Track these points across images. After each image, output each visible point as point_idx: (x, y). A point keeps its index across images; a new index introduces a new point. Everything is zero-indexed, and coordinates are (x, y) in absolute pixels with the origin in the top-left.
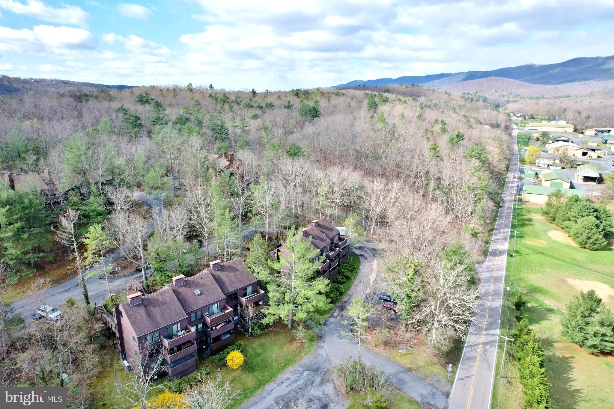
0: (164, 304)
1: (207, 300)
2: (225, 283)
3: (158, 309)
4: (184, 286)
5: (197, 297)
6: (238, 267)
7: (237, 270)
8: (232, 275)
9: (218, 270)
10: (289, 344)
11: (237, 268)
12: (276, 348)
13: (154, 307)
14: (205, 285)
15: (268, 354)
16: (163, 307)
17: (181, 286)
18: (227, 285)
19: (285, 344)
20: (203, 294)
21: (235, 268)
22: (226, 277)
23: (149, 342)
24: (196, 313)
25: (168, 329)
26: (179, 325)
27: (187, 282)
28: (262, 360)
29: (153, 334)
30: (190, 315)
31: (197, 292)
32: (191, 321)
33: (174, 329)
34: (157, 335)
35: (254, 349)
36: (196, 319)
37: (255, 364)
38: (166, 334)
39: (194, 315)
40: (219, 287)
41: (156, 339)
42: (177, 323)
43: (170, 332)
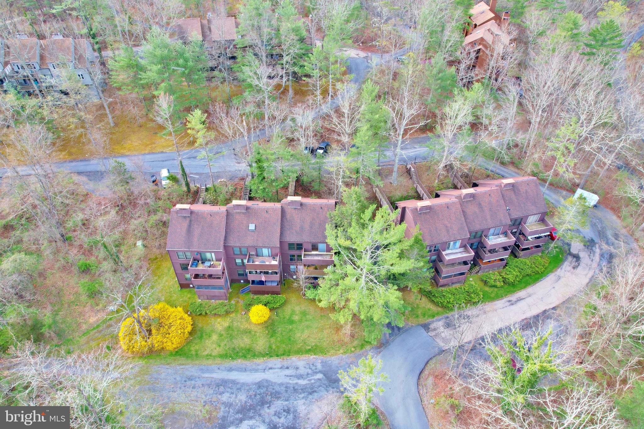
0: (209, 226)
1: (257, 240)
3: (200, 229)
4: (243, 213)
5: (248, 232)
6: (323, 214)
7: (318, 217)
8: (308, 221)
9: (295, 209)
11: (320, 215)
13: (198, 225)
16: (206, 229)
17: (240, 213)
18: (288, 232)
20: (257, 232)
21: (317, 214)
22: (299, 221)
23: (180, 257)
24: (240, 248)
25: (200, 254)
26: (213, 254)
27: (249, 210)
28: (291, 330)
29: (184, 252)
30: (233, 248)
31: (252, 227)
32: (234, 254)
33: (208, 255)
34: (188, 254)
35: (293, 312)
36: (241, 254)
37: (280, 329)
38: (198, 257)
39: (238, 249)
40: (279, 231)
41: (187, 257)
42: (211, 252)
43: (203, 257)
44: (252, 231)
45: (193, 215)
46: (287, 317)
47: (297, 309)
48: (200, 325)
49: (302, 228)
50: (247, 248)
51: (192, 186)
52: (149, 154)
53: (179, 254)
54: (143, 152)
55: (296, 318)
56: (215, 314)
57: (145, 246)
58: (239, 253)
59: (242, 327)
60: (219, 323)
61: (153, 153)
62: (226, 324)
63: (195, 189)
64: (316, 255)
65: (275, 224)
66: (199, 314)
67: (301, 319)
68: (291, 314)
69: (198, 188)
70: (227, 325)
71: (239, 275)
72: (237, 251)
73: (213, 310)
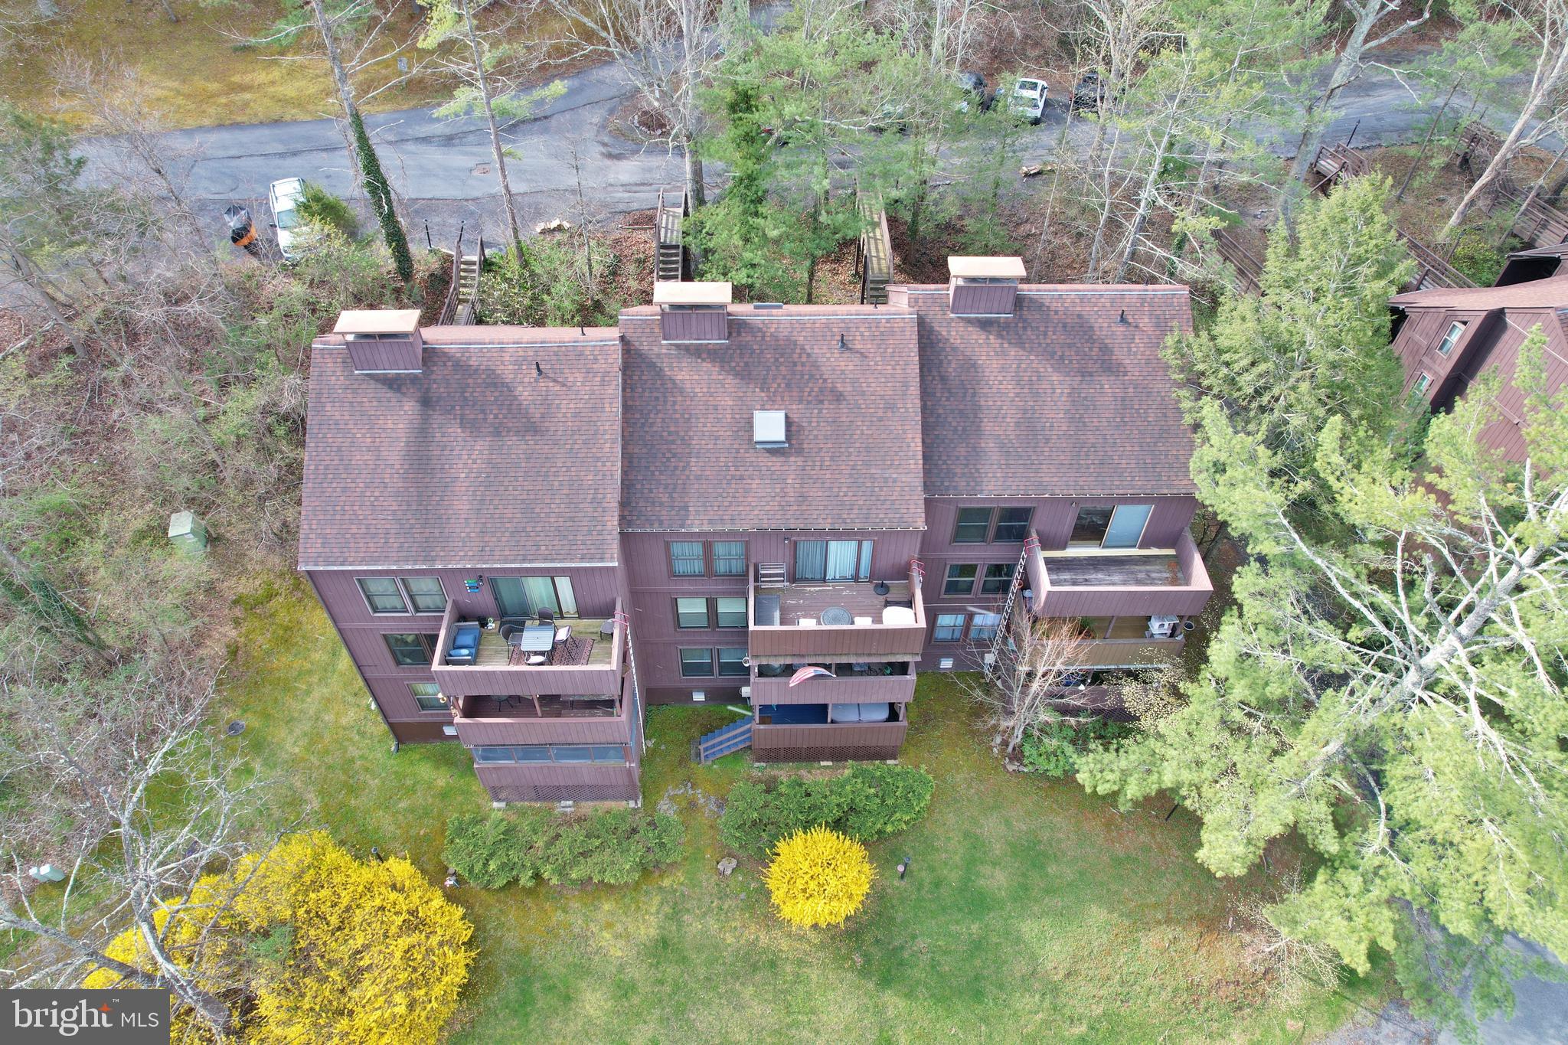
0: (532, 429)
1: (803, 498)
2: (988, 426)
3: (482, 446)
4: (713, 355)
5: (751, 457)
6: (1130, 354)
7: (1110, 367)
8: (1057, 384)
9: (985, 325)
10: (1196, 930)
11: (1120, 355)
12: (1098, 914)
13: (472, 427)
14: (839, 397)
15: (1028, 928)
16: (516, 446)
17: (697, 352)
18: (989, 445)
19: (1168, 921)
20: (800, 452)
21: (1105, 350)
22: (1009, 388)
23: (380, 602)
24: (708, 547)
25: (493, 584)
26: (564, 585)
27: (746, 338)
28: (978, 946)
29: (403, 576)
30: (667, 546)
31: (770, 426)
32: (672, 574)
33: (537, 590)
34: (425, 586)
35: (976, 852)
36: (709, 572)
37: (922, 943)
38: (483, 599)
39: (697, 549)
40: (917, 447)
41: (422, 602)
42: (552, 574)
43: (508, 596)
44: (774, 450)
45: (439, 372)
46: (954, 877)
47: (992, 827)
48: (512, 940)
49: (1030, 427)
50: (747, 540)
51: (417, 250)
52: (220, 126)
53: (375, 586)
54: (191, 123)
55: (997, 880)
56: (585, 883)
57: (212, 539)
58: (698, 566)
59: (730, 939)
60: (609, 925)
61: (237, 126)
62: (648, 927)
63: (435, 265)
64: (1095, 563)
65: (891, 407)
66: (500, 882)
67: (1025, 888)
68: (970, 864)
69: (447, 259)
70: (653, 932)
71: (689, 669)
72: (688, 557)
73: (574, 862)
